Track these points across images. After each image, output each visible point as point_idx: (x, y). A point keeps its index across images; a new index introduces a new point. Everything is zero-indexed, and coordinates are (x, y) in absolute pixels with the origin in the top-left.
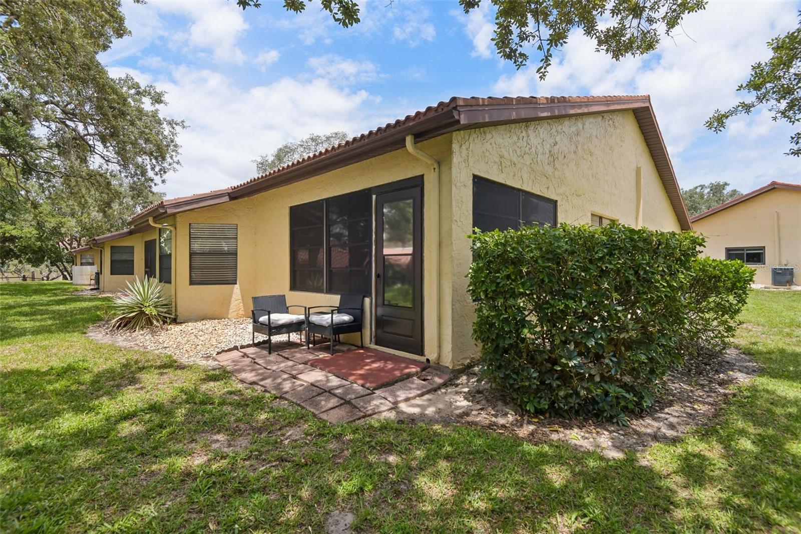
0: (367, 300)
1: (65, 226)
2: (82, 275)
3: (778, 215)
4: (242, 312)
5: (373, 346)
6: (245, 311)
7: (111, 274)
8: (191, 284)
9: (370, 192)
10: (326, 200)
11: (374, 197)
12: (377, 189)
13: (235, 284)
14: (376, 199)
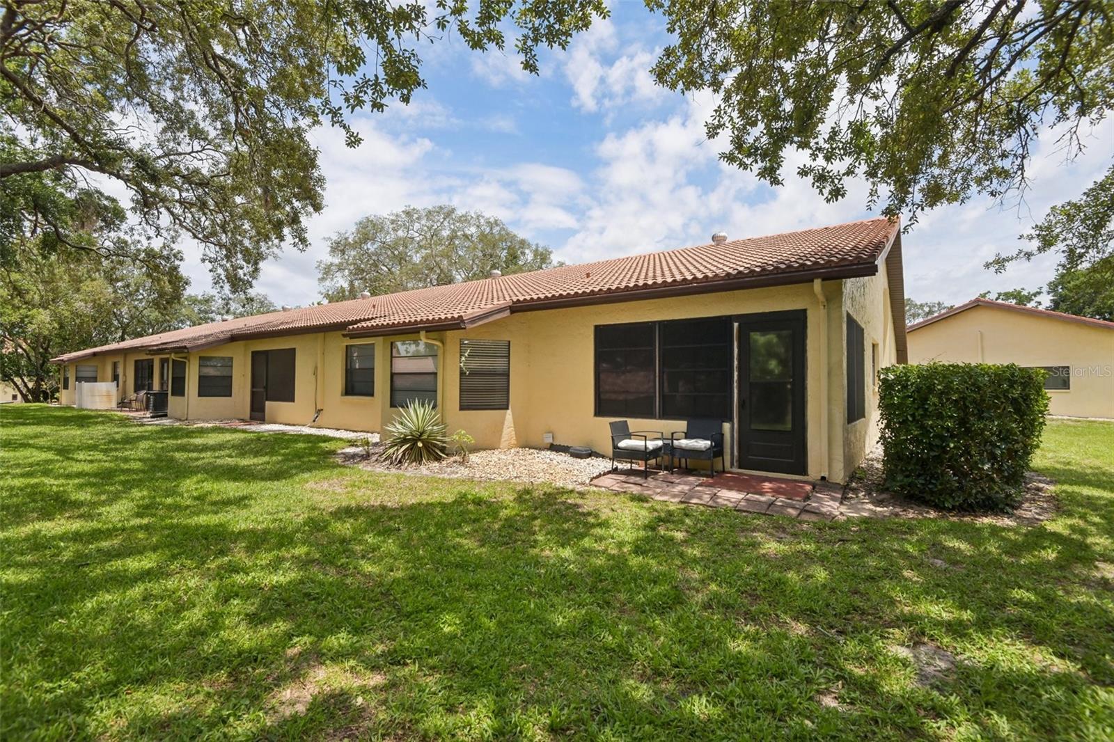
0: (727, 426)
1: (34, 322)
2: (93, 396)
3: (982, 334)
4: (514, 441)
5: (736, 470)
6: (517, 440)
7: (199, 396)
8: (462, 408)
9: (726, 321)
10: (660, 323)
11: (736, 325)
12: (738, 318)
13: (507, 408)
14: (740, 326)
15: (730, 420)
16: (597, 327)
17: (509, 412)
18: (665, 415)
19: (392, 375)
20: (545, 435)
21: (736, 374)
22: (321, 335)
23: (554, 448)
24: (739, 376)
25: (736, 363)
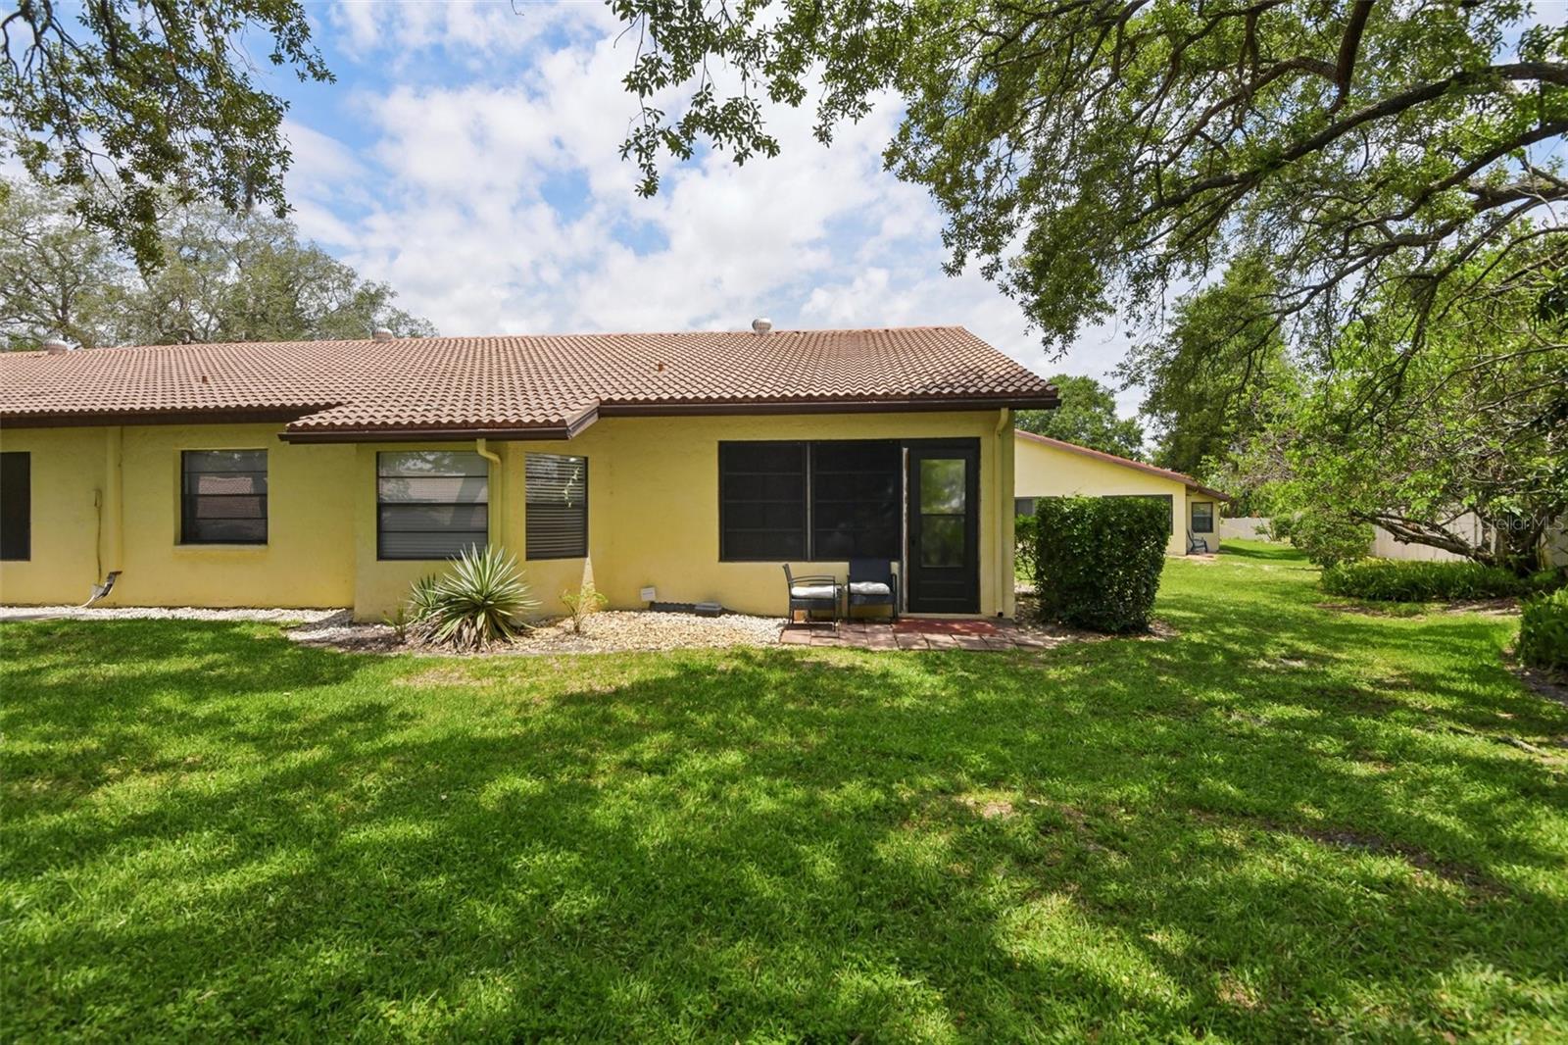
0: (894, 564)
4: (594, 603)
5: (906, 614)
6: (597, 600)
8: (529, 558)
9: (896, 444)
10: (813, 443)
11: (905, 450)
12: (909, 442)
13: (585, 555)
14: (909, 454)
15: (899, 558)
16: (721, 443)
17: (588, 560)
18: (820, 555)
19: (381, 507)
20: (643, 591)
21: (905, 506)
22: (114, 430)
23: (654, 607)
24: (909, 508)
25: (905, 493)
